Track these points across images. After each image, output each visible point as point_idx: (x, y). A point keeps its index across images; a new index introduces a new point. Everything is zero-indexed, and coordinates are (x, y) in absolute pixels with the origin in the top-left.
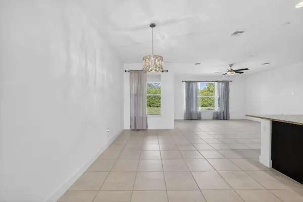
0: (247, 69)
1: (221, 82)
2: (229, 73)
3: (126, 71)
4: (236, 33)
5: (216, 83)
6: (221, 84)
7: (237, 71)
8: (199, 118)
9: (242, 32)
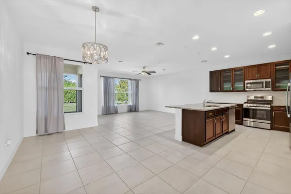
0: (155, 72)
1: (133, 80)
2: (143, 73)
3: (28, 53)
4: (159, 44)
5: (129, 81)
6: (133, 81)
7: (148, 73)
8: (116, 112)
9: (162, 44)
